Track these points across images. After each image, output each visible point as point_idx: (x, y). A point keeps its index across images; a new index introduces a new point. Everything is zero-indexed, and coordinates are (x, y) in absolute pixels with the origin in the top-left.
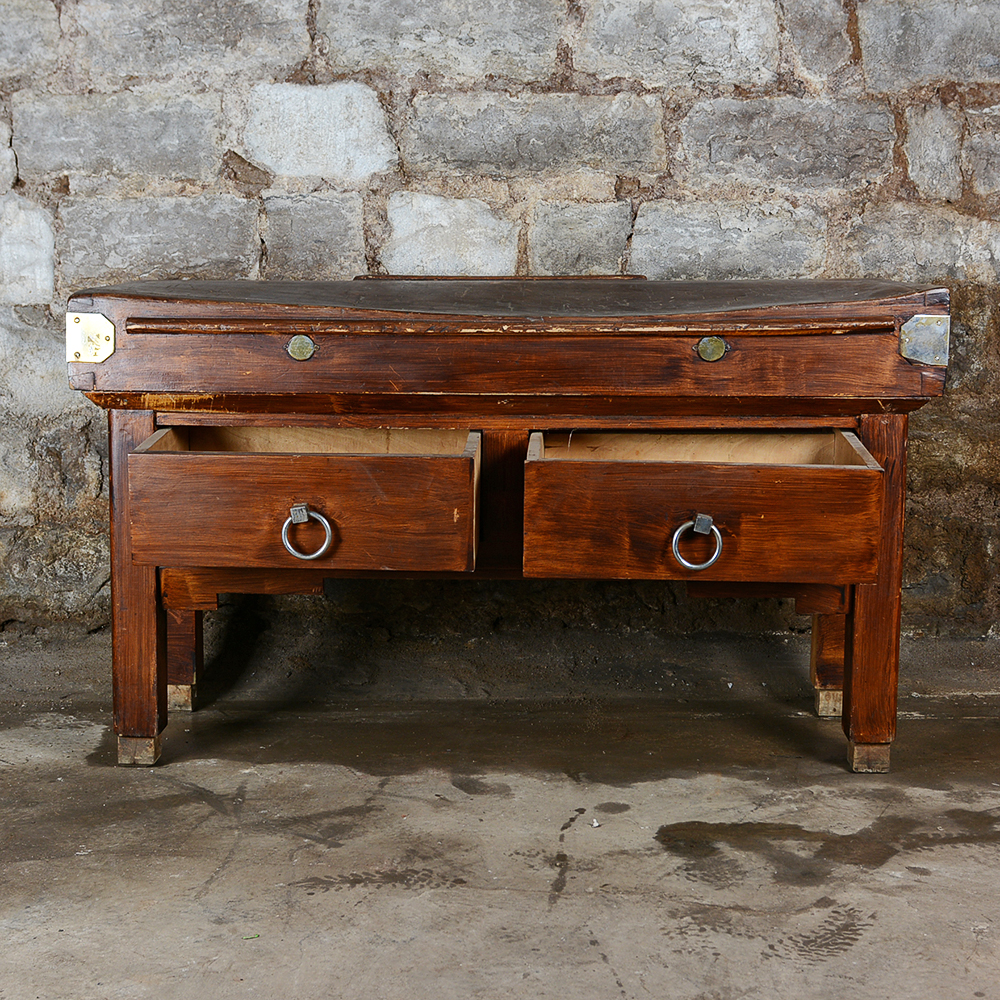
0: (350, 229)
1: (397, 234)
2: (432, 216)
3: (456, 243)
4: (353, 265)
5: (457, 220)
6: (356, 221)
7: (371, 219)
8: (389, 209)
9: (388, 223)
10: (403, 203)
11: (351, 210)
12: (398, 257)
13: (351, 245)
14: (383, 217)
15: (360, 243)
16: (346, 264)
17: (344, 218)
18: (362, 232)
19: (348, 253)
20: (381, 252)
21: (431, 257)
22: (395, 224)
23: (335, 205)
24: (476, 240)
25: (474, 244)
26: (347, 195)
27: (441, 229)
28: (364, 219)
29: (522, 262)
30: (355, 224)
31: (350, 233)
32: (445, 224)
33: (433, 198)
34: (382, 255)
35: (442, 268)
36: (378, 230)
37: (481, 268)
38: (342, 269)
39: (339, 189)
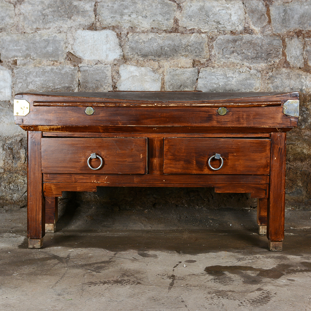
0: (107, 76)
1: (122, 78)
2: (133, 73)
3: (141, 81)
4: (108, 88)
5: (142, 74)
6: (109, 74)
7: (114, 73)
8: (120, 70)
9: (119, 75)
10: (124, 68)
11: (108, 70)
12: (122, 86)
13: (107, 82)
14: (118, 73)
15: (110, 81)
16: (106, 88)
17: (105, 73)
18: (111, 78)
19: (106, 84)
20: (117, 84)
21: (133, 85)
22: (122, 75)
23: (102, 69)
24: (147, 80)
25: (147, 81)
26: (106, 66)
27: (136, 77)
28: (112, 73)
29: (162, 87)
30: (109, 75)
31: (107, 78)
32: (138, 75)
33: (134, 67)
34: (117, 85)
35: (136, 89)
36: (116, 77)
37: (149, 89)
38: (104, 89)
39: (104, 64)
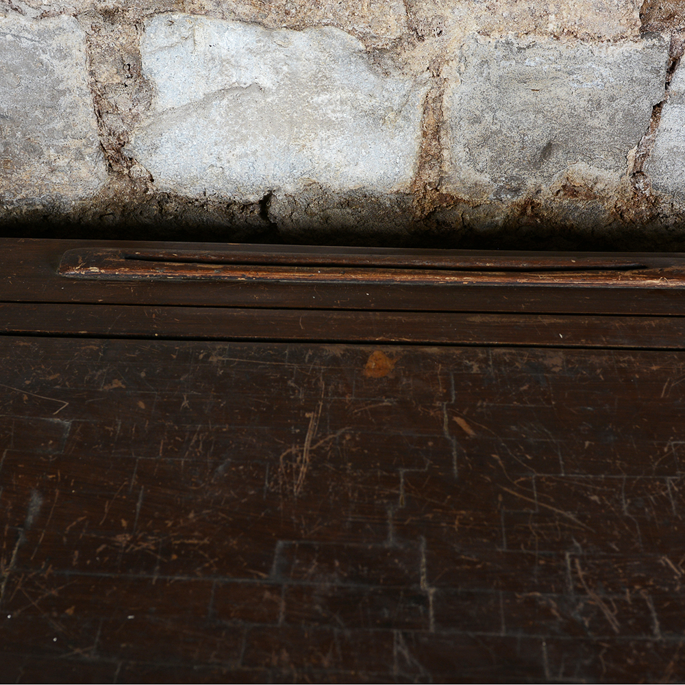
0: (63, 93)
1: (164, 101)
2: (237, 66)
3: (292, 123)
4: (74, 164)
5: (292, 76)
6: (74, 76)
7: (107, 73)
8: (145, 50)
9: (146, 82)
10: (175, 39)
11: (63, 54)
12: (167, 149)
13: (68, 126)
14: (132, 69)
15: (85, 120)
16: (62, 162)
17: (47, 71)
18: (89, 99)
19: (62, 142)
20: (132, 140)
21: (239, 149)
22: (159, 81)
23: (25, 44)
24: (331, 115)
25: (328, 124)
26: (50, 23)
27: (257, 95)
28: (92, 73)
29: (428, 158)
30: (72, 83)
31: (64, 101)
32: (266, 82)
33: (239, 28)
34: (136, 144)
35: (261, 171)
36: (121, 100)
37: (343, 170)
38: (53, 171)
39: (32, 13)
